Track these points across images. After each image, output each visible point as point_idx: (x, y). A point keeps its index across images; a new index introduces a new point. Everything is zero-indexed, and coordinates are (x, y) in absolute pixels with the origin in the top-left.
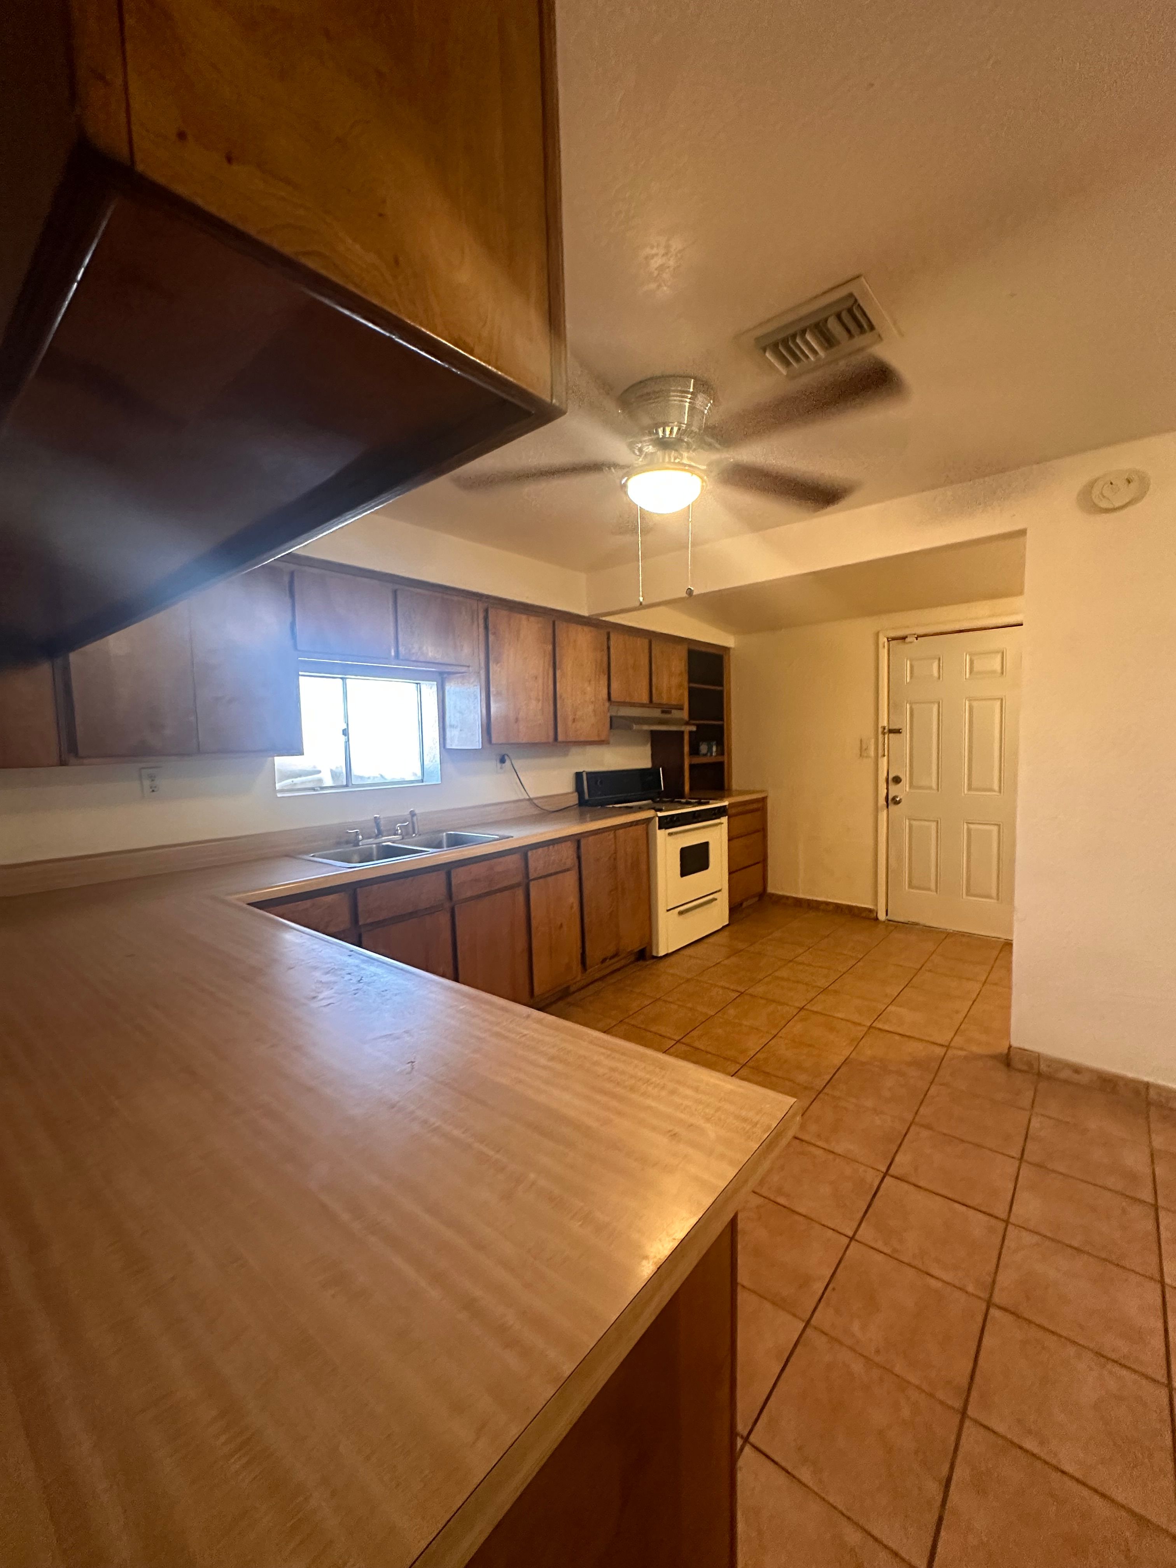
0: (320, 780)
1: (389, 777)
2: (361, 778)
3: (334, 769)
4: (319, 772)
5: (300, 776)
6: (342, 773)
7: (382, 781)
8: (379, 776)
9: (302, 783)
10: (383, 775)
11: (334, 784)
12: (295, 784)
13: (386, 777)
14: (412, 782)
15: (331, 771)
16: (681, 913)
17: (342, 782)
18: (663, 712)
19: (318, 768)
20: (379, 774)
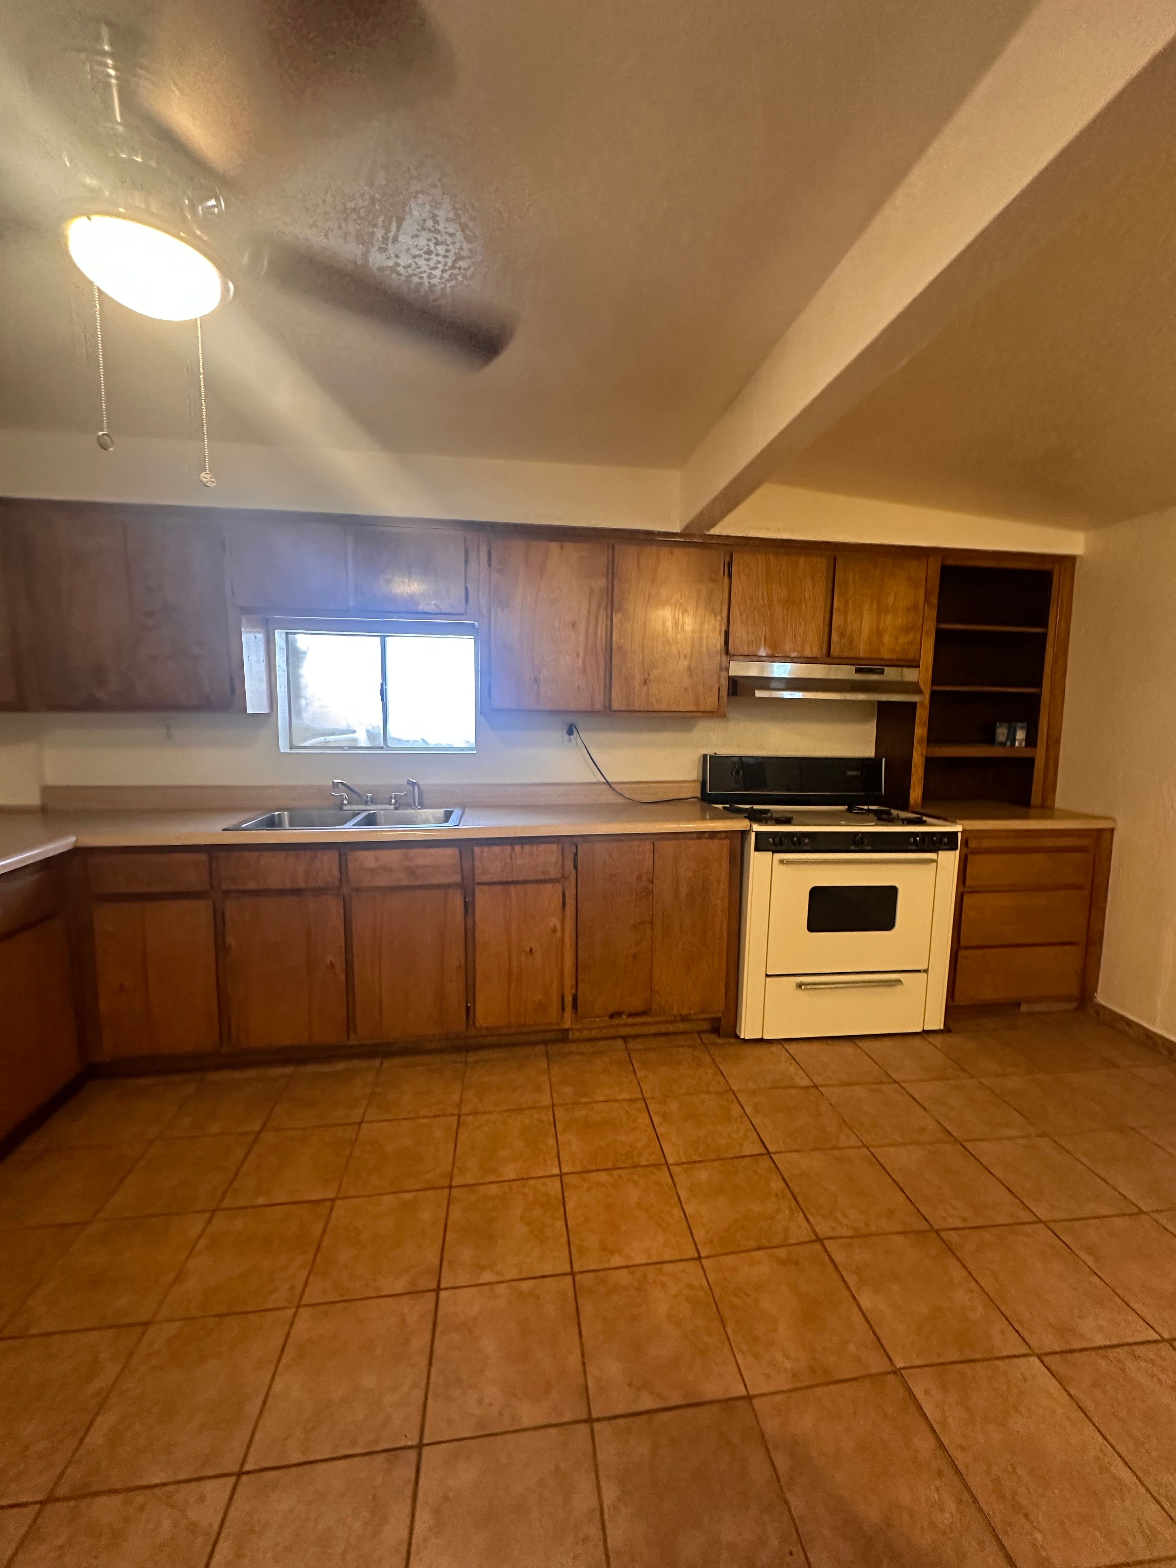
0: (355, 740)
1: (433, 741)
2: (399, 740)
3: (370, 728)
4: (354, 732)
5: (333, 734)
6: (380, 734)
7: (424, 745)
8: (420, 740)
9: (335, 741)
10: (425, 739)
11: (370, 744)
12: (328, 742)
13: (429, 742)
14: (462, 749)
15: (368, 731)
16: (799, 986)
17: (380, 743)
18: (858, 671)
19: (353, 728)
20: (421, 738)
